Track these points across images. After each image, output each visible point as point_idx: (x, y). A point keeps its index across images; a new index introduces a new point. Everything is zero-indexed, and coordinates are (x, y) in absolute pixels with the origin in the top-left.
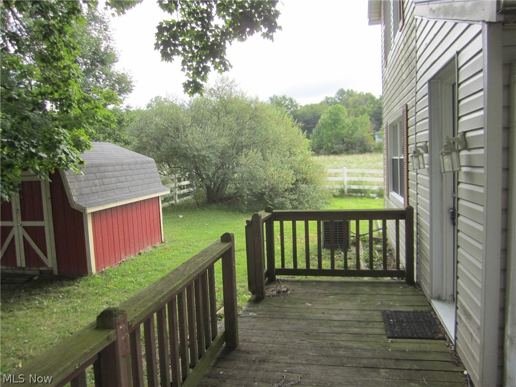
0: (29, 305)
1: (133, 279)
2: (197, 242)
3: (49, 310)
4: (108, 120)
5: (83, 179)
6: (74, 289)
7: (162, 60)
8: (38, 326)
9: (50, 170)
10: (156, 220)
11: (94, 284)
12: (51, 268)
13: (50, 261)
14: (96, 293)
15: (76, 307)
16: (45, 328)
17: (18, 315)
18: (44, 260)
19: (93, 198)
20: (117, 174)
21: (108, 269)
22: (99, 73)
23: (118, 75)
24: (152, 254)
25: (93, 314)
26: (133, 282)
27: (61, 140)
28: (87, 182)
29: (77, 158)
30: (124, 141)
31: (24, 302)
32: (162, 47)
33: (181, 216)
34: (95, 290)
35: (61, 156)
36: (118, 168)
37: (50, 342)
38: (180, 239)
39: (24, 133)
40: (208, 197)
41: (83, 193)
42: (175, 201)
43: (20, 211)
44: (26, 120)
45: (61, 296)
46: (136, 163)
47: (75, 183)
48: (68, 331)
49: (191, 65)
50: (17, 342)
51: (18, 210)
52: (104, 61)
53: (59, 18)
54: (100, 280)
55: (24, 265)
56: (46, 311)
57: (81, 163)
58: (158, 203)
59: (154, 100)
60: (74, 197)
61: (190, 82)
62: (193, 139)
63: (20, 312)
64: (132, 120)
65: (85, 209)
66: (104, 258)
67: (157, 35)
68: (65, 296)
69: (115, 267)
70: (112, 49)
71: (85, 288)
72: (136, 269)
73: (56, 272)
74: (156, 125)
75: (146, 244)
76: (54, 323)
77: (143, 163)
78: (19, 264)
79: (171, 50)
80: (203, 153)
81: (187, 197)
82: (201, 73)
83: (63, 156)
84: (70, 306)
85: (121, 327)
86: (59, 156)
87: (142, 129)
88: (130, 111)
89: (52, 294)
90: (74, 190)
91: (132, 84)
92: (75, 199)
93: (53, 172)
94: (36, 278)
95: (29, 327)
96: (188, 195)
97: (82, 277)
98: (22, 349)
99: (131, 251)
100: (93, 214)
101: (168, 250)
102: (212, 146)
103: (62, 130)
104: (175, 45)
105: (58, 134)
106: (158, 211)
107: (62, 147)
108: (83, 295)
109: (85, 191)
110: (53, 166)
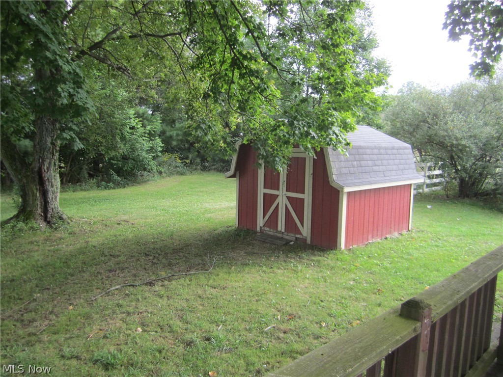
0: (286, 266)
1: (379, 262)
2: (447, 236)
3: (302, 274)
4: (375, 103)
5: (343, 160)
6: (324, 261)
7: (448, 41)
8: (293, 286)
9: (316, 148)
10: (405, 208)
11: (342, 259)
12: (305, 237)
13: (306, 231)
14: (344, 268)
15: (325, 277)
16: (299, 290)
17: (277, 273)
18: (300, 229)
19: (350, 178)
20: (375, 157)
21: (355, 248)
22: (360, 59)
23: (378, 60)
24: (398, 241)
25: (341, 287)
26: (379, 265)
27: (334, 122)
28: (346, 162)
29: (345, 140)
30: (377, 126)
31: (282, 263)
32: (450, 27)
33: (429, 207)
34: (343, 265)
35: (332, 137)
36: (376, 151)
37: (303, 304)
38: (428, 230)
39: (302, 114)
40: (461, 190)
41: (342, 173)
42: (423, 190)
43: (285, 183)
44: (305, 102)
45: (312, 264)
46: (393, 148)
47: (336, 163)
48: (319, 297)
49: (480, 45)
50: (277, 296)
51: (284, 181)
52: (366, 47)
53: (341, 7)
54: (347, 257)
55: (283, 230)
56: (300, 274)
57: (348, 144)
58: (409, 190)
59: (406, 85)
60: (334, 176)
61: (478, 64)
62: (454, 127)
63: (279, 271)
64: (387, 105)
65: (342, 188)
66: (353, 236)
67: (447, 14)
68: (316, 265)
69: (362, 246)
70: (374, 35)
71: (334, 261)
72: (382, 253)
73: (309, 241)
74: (413, 110)
75: (392, 230)
76: (306, 288)
77: (400, 148)
78: (279, 229)
79: (460, 29)
80: (463, 142)
81: (436, 188)
82: (493, 53)
83: (334, 137)
84: (320, 274)
85: (426, 321)
86: (330, 137)
87: (398, 114)
88: (386, 96)
89: (305, 261)
90: (335, 169)
91: (391, 69)
92: (334, 177)
93: (319, 150)
94: (292, 243)
95: (286, 285)
96: (437, 186)
97: (332, 250)
98: (280, 303)
99: (379, 234)
100: (349, 193)
101: (416, 239)
102: (474, 136)
103: (334, 112)
104: (465, 24)
105: (331, 116)
106: (409, 199)
107: (334, 128)
108: (332, 268)
109: (344, 171)
110: (320, 144)
